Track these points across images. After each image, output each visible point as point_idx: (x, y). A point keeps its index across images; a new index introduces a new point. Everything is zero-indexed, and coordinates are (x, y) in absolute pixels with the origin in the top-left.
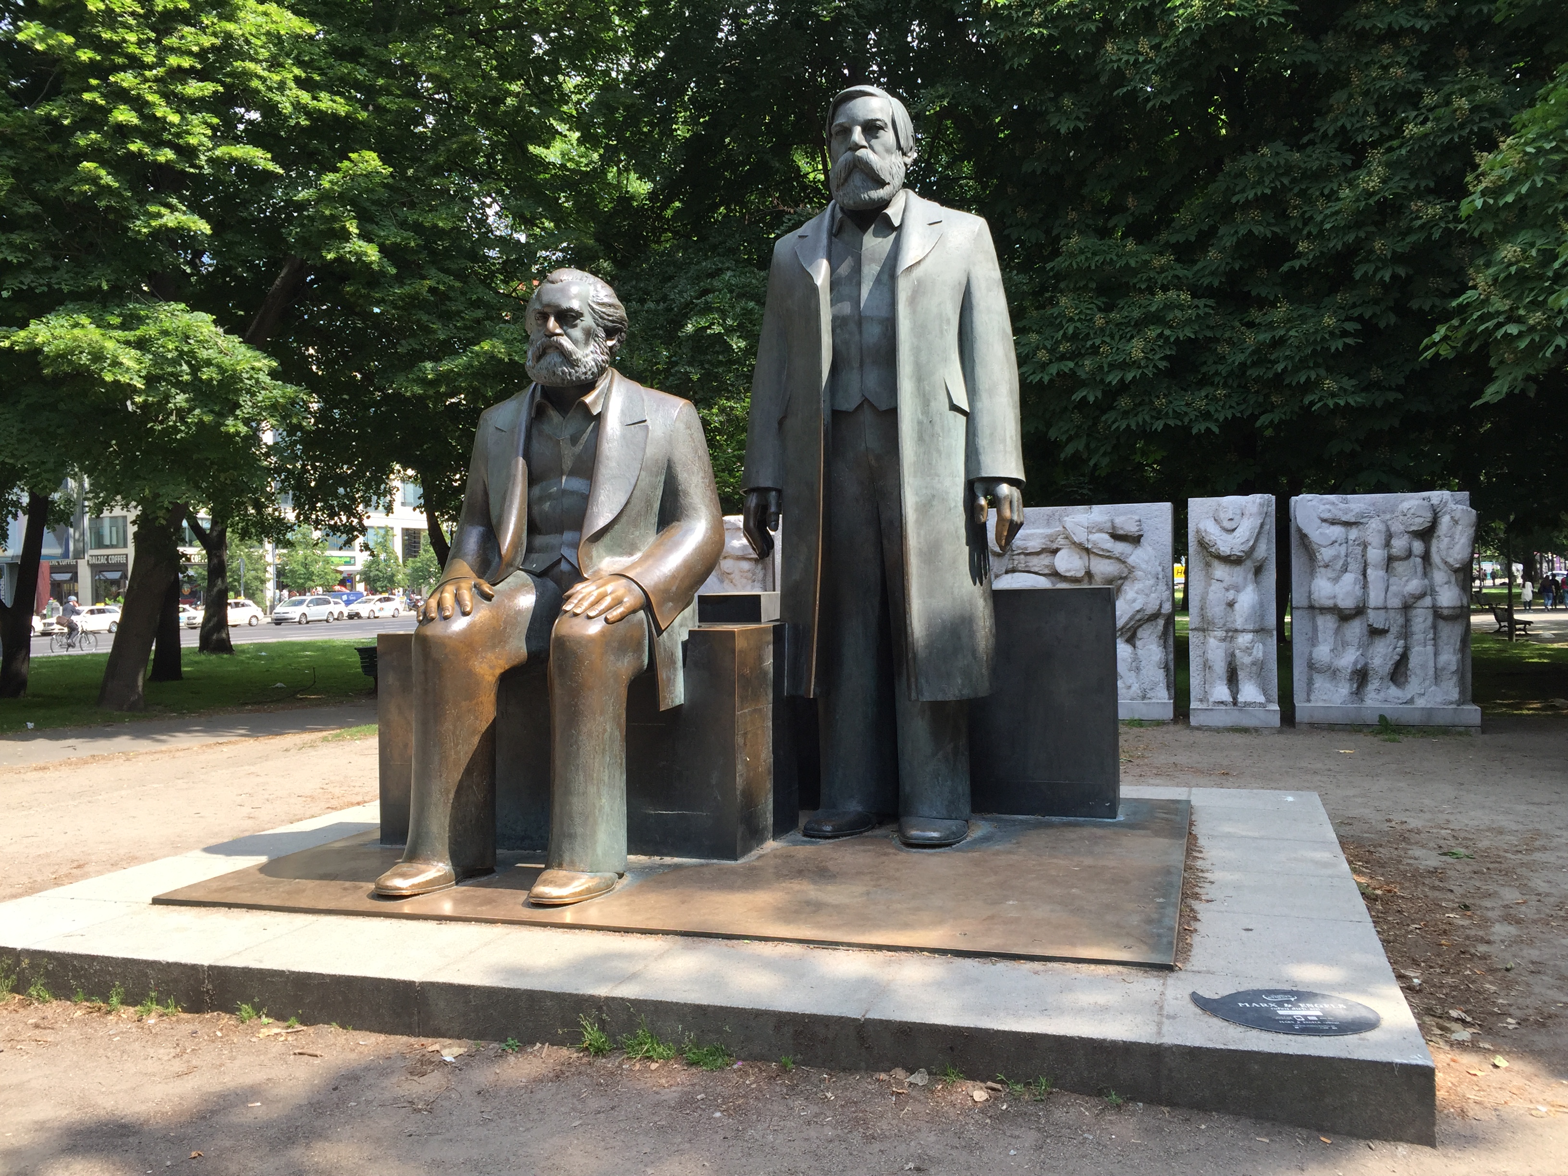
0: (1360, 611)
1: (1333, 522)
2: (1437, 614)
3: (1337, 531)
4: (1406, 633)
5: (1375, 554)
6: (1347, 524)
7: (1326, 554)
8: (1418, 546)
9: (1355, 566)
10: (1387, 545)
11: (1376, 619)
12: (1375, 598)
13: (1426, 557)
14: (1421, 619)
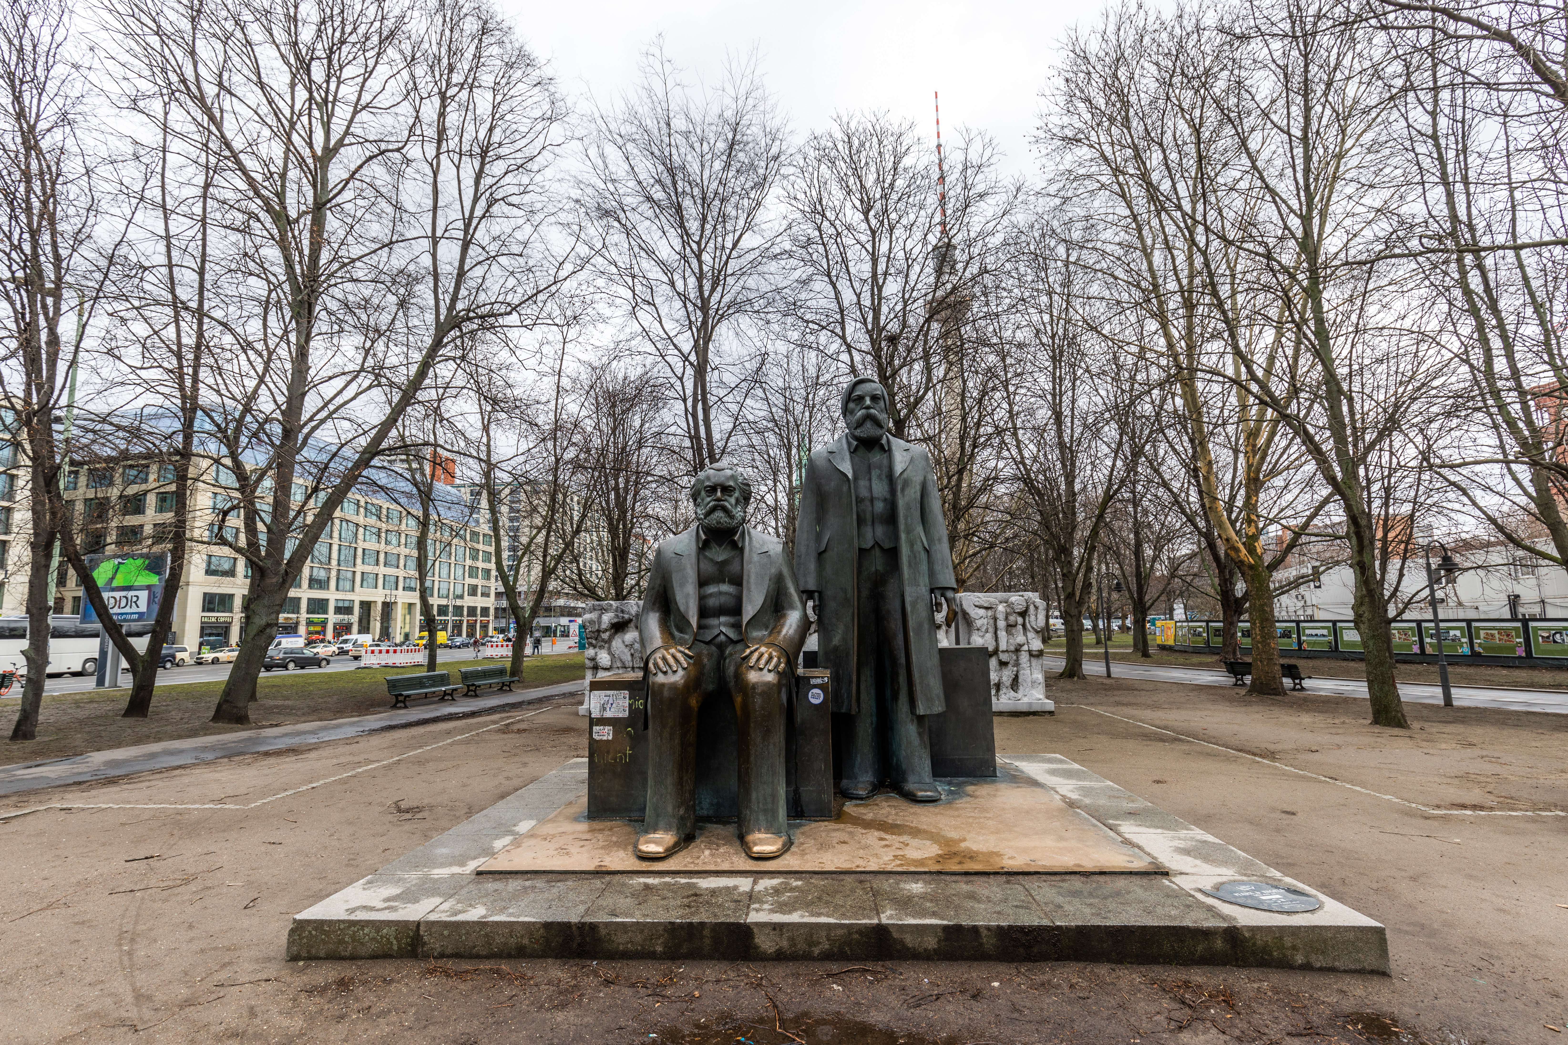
0: (996, 652)
1: (980, 607)
2: (1031, 654)
3: (982, 612)
4: (1017, 664)
5: (1001, 624)
6: (987, 608)
7: (979, 623)
8: (1020, 620)
9: (991, 630)
10: (1006, 619)
11: (1004, 657)
12: (1003, 646)
13: (1024, 625)
14: (1024, 657)
